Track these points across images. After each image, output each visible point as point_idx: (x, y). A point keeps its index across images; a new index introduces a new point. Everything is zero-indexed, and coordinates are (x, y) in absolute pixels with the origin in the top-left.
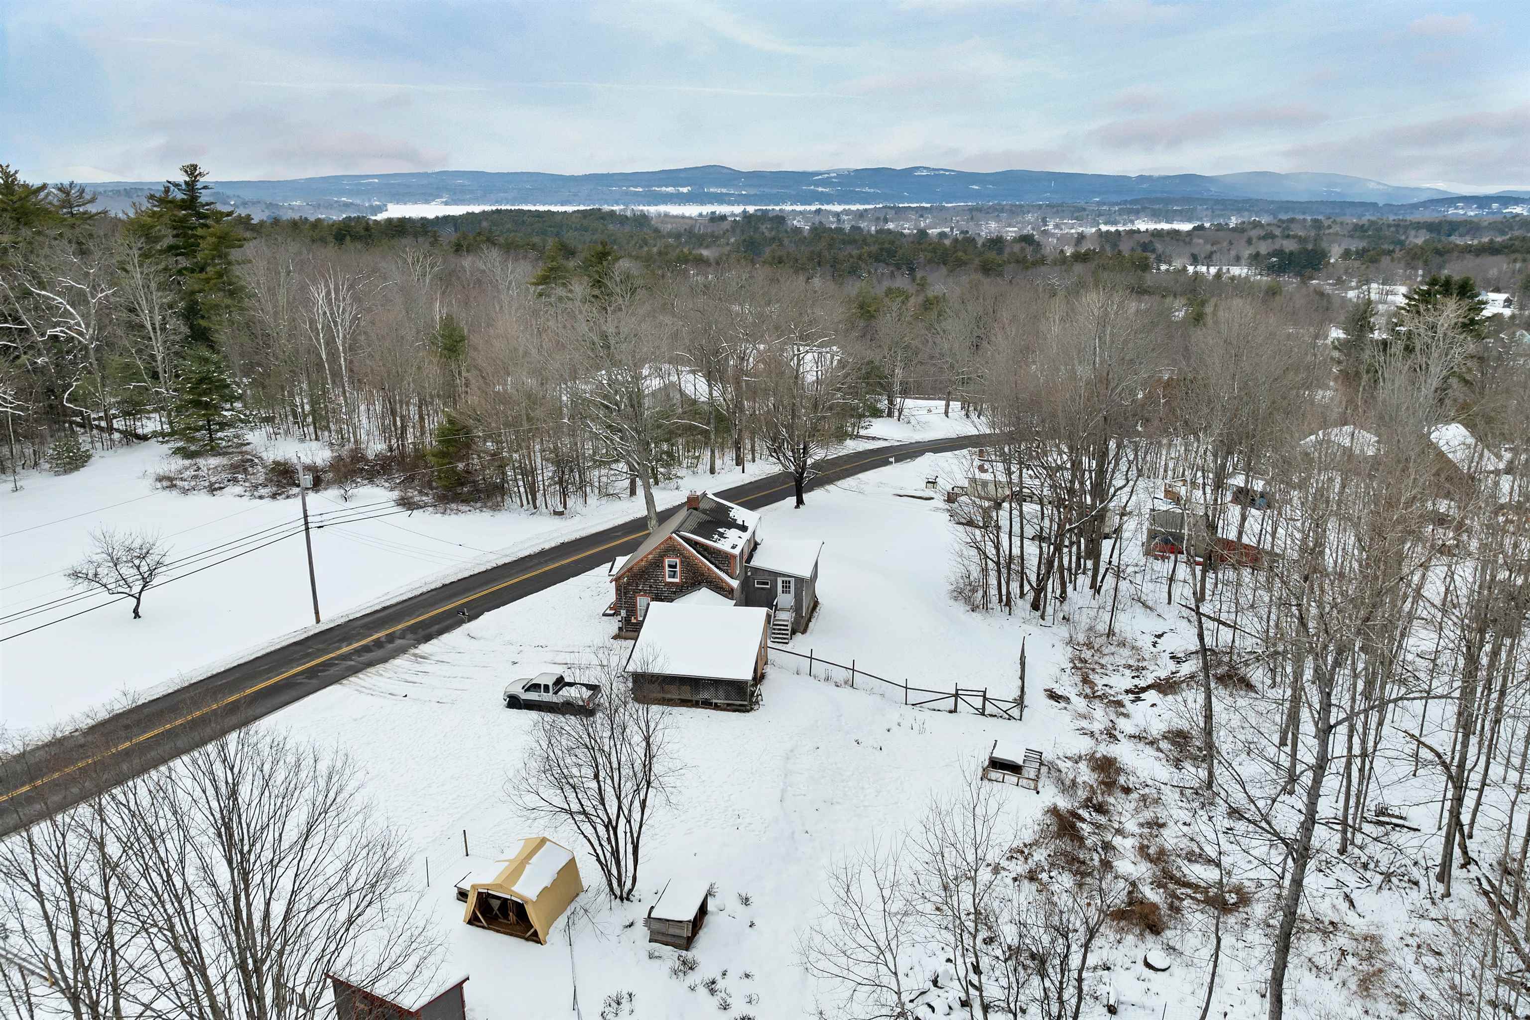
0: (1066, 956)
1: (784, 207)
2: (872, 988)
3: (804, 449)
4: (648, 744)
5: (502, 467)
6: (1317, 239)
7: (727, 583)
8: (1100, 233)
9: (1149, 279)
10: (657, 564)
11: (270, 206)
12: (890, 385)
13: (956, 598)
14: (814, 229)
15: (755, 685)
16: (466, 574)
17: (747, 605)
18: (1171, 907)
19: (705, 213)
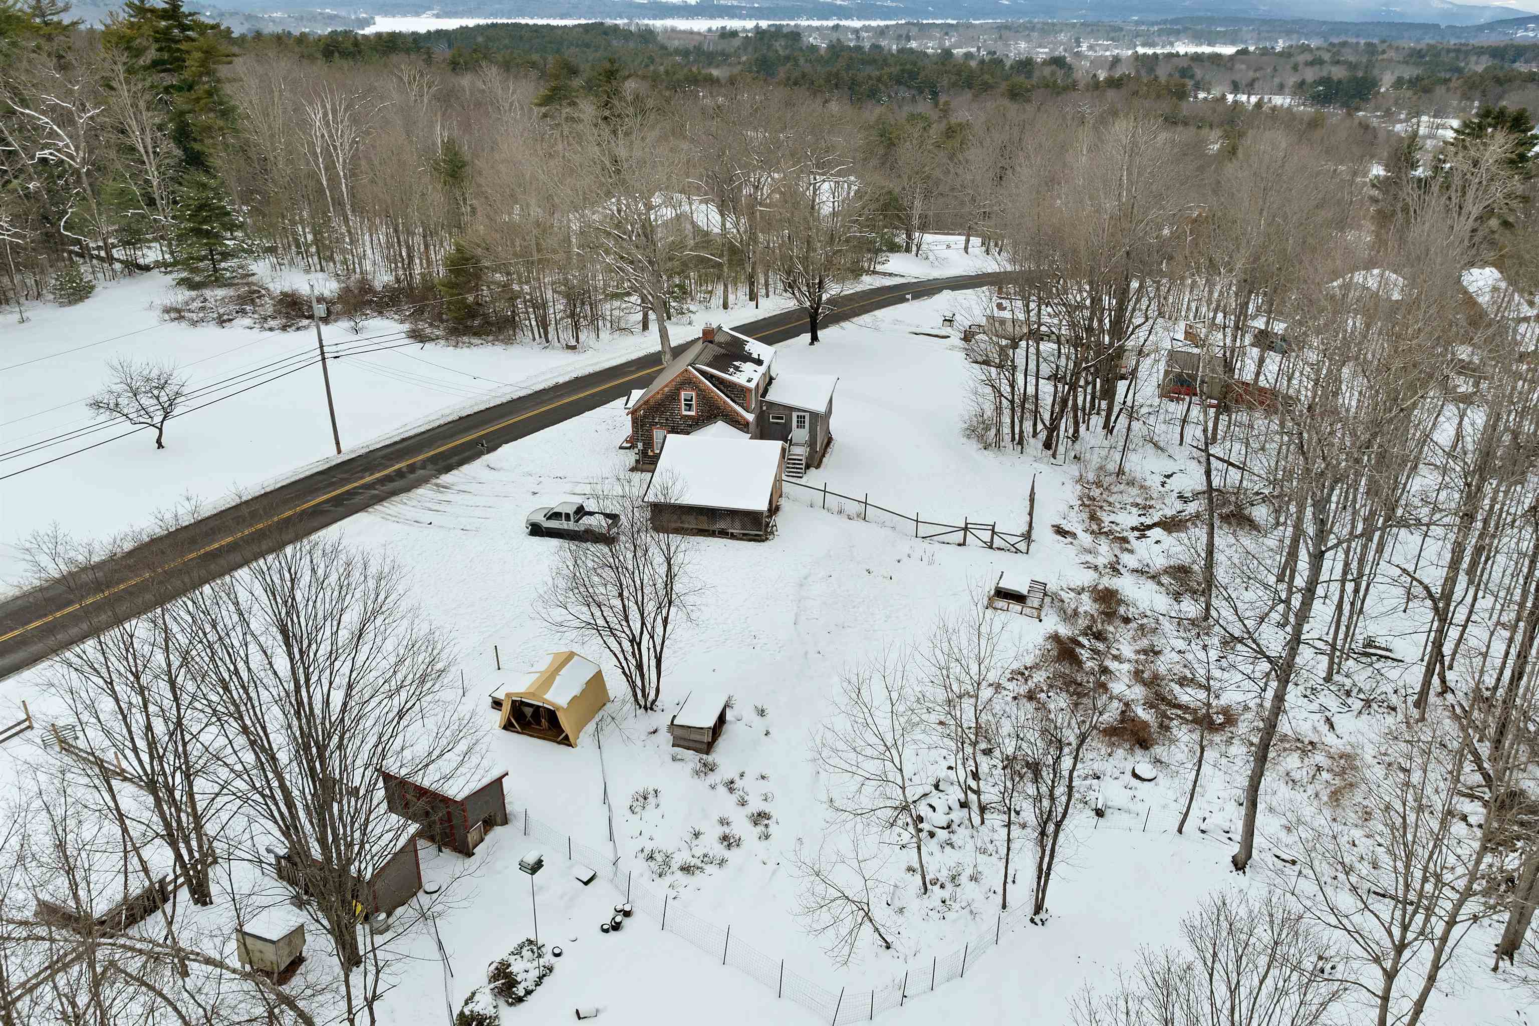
0: (1059, 757)
1: (799, 22)
2: (879, 783)
3: (820, 283)
4: (669, 564)
5: (512, 299)
6: (1369, 65)
7: (742, 416)
8: (1137, 57)
9: (1185, 108)
10: (673, 397)
11: (249, 17)
12: (909, 217)
13: (969, 437)
14: (831, 47)
15: (770, 516)
16: (482, 407)
17: (762, 438)
18: (1161, 726)
19: (714, 28)
